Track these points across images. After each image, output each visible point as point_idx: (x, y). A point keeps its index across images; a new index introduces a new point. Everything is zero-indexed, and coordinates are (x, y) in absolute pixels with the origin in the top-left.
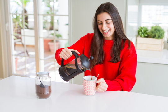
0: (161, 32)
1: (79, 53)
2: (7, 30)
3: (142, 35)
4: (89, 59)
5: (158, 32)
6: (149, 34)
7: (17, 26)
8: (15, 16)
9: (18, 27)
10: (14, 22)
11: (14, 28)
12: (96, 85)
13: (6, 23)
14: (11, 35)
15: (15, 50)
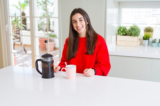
0: (136, 30)
2: (7, 31)
3: (121, 33)
5: (134, 31)
6: (127, 32)
7: (16, 27)
8: (14, 19)
9: (17, 29)
10: (13, 24)
11: (14, 29)
13: (6, 25)
14: (11, 35)
15: (14, 49)
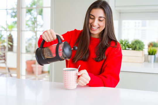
1: (63, 39)
4: (72, 49)
5: (139, 44)
12: (77, 77)
